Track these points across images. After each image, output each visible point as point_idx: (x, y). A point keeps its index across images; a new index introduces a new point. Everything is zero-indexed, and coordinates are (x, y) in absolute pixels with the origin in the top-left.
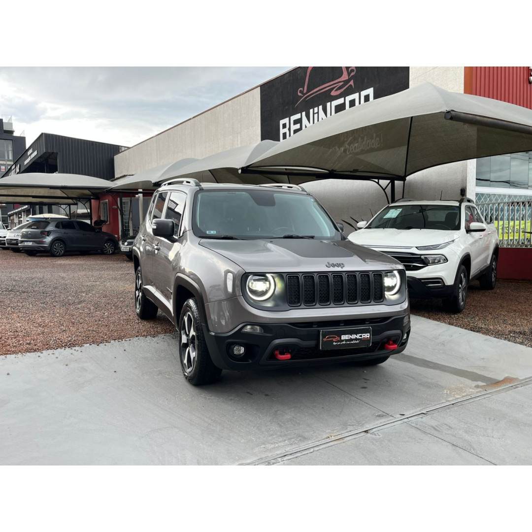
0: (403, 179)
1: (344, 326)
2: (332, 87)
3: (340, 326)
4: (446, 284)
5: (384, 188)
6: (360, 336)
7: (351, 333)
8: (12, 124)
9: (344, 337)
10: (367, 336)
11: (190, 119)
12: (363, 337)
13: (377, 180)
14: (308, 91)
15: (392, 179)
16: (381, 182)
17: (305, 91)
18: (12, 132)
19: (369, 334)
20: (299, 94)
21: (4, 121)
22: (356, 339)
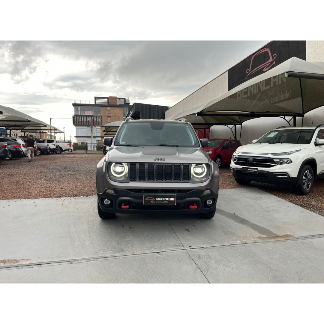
0: (302, 115)
1: (161, 193)
2: (264, 66)
3: (158, 192)
4: (291, 177)
5: (288, 121)
6: (168, 199)
7: (163, 197)
8: (129, 100)
9: (158, 199)
10: (172, 199)
11: (196, 91)
12: (170, 200)
13: (283, 117)
14: (251, 71)
15: (294, 116)
16: (287, 118)
17: (250, 71)
18: (129, 104)
19: (174, 198)
20: (247, 72)
21: (126, 99)
22: (166, 201)
